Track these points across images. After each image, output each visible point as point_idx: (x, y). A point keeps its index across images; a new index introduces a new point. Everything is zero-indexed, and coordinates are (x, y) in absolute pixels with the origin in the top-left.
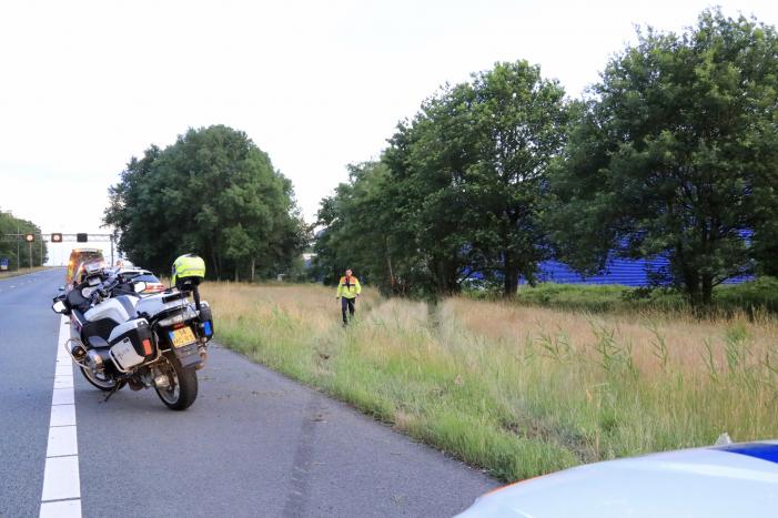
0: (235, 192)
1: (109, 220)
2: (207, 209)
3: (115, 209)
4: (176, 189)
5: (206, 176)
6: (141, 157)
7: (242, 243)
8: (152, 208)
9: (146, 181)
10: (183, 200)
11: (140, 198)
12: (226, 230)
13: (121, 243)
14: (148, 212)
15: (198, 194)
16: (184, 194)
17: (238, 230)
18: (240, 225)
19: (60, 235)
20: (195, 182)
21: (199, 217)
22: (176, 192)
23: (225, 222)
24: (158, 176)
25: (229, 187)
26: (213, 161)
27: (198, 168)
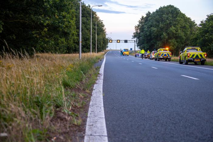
0: (173, 29)
1: (135, 37)
2: (164, 34)
3: (137, 33)
4: (155, 27)
5: (165, 23)
6: (145, 16)
7: (175, 45)
8: (148, 33)
9: (146, 25)
10: (157, 31)
11: (144, 30)
12: (170, 41)
13: (138, 43)
14: (147, 34)
15: (162, 29)
16: (158, 29)
17: (174, 40)
18: (174, 39)
19: (119, 40)
20: (161, 25)
21: (162, 37)
22: (155, 28)
23: (170, 38)
24: (150, 23)
25: (171, 27)
26: (167, 18)
27: (162, 21)
